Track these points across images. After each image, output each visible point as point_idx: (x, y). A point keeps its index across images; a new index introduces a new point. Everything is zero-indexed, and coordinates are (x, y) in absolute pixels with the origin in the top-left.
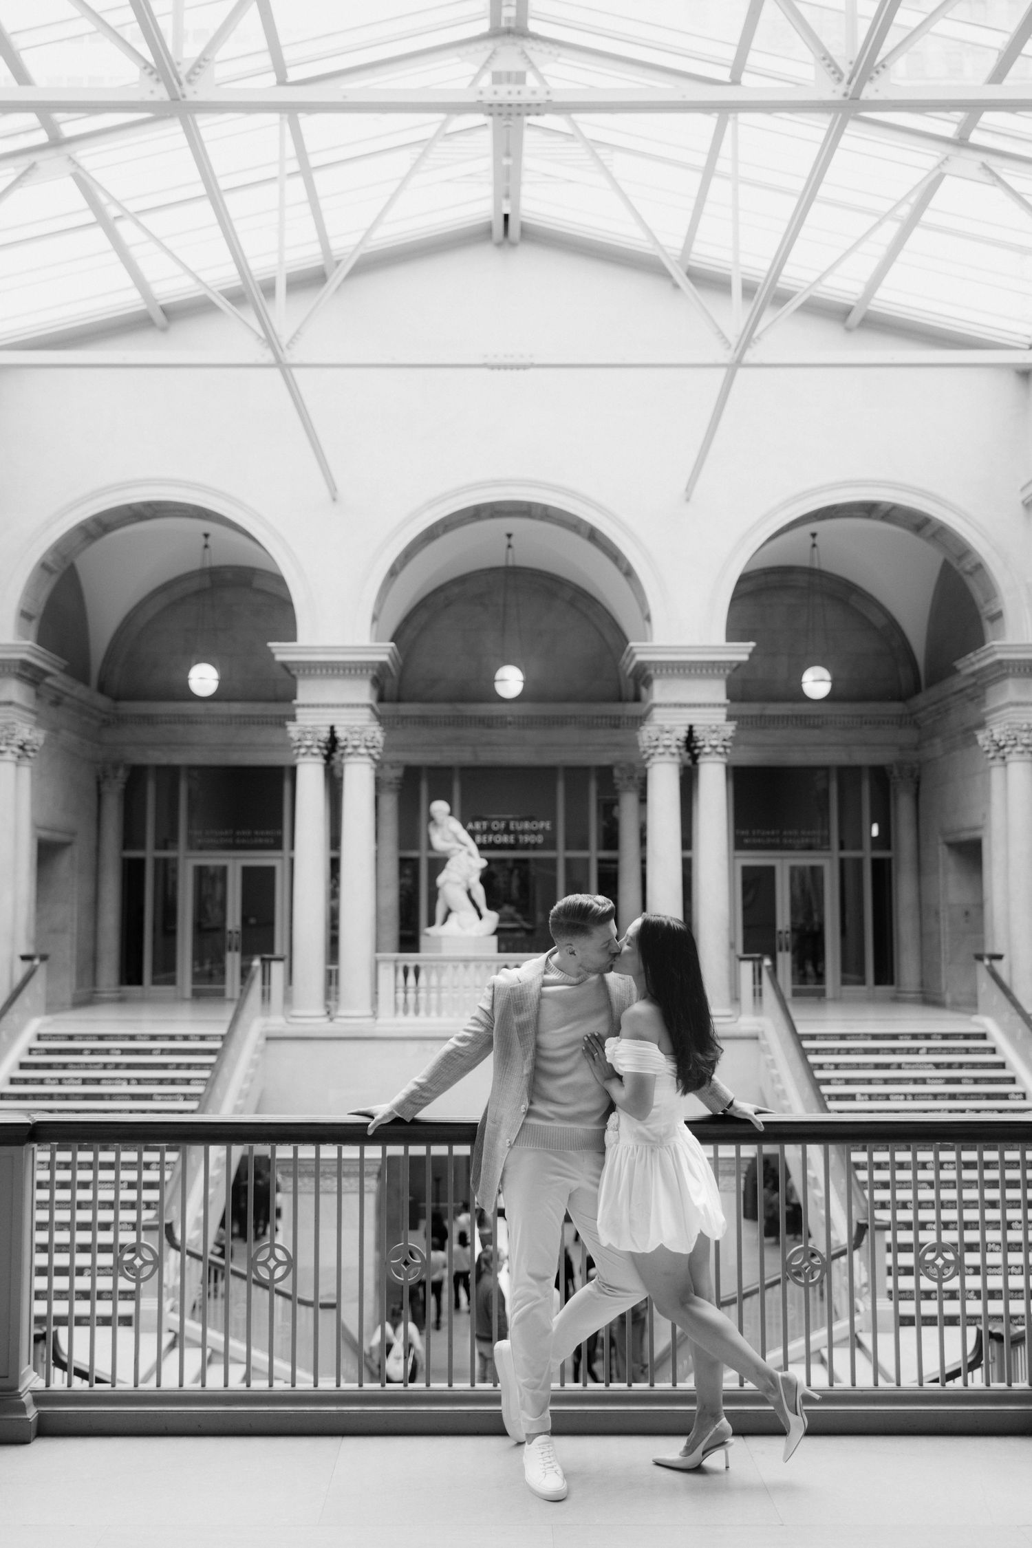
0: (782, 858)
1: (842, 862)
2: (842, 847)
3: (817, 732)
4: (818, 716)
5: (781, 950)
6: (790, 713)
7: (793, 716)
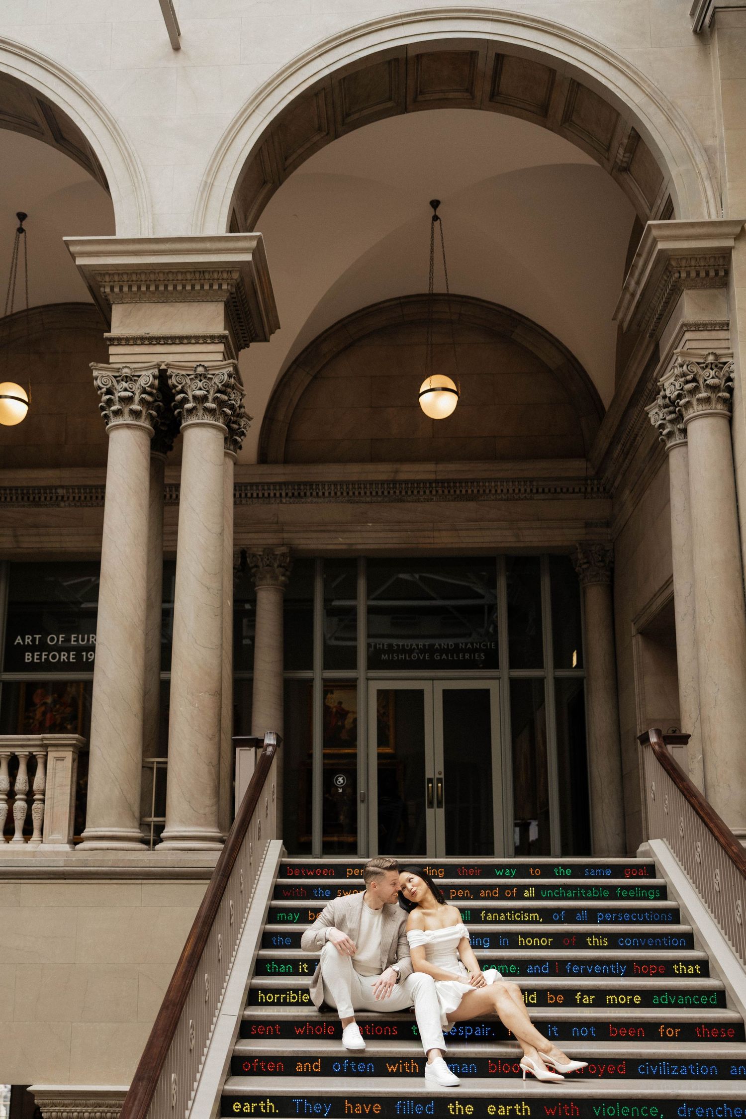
0: (432, 679)
1: (513, 682)
2: (513, 665)
3: (472, 505)
4: (472, 481)
5: (431, 805)
6: (432, 477)
7: (436, 481)
